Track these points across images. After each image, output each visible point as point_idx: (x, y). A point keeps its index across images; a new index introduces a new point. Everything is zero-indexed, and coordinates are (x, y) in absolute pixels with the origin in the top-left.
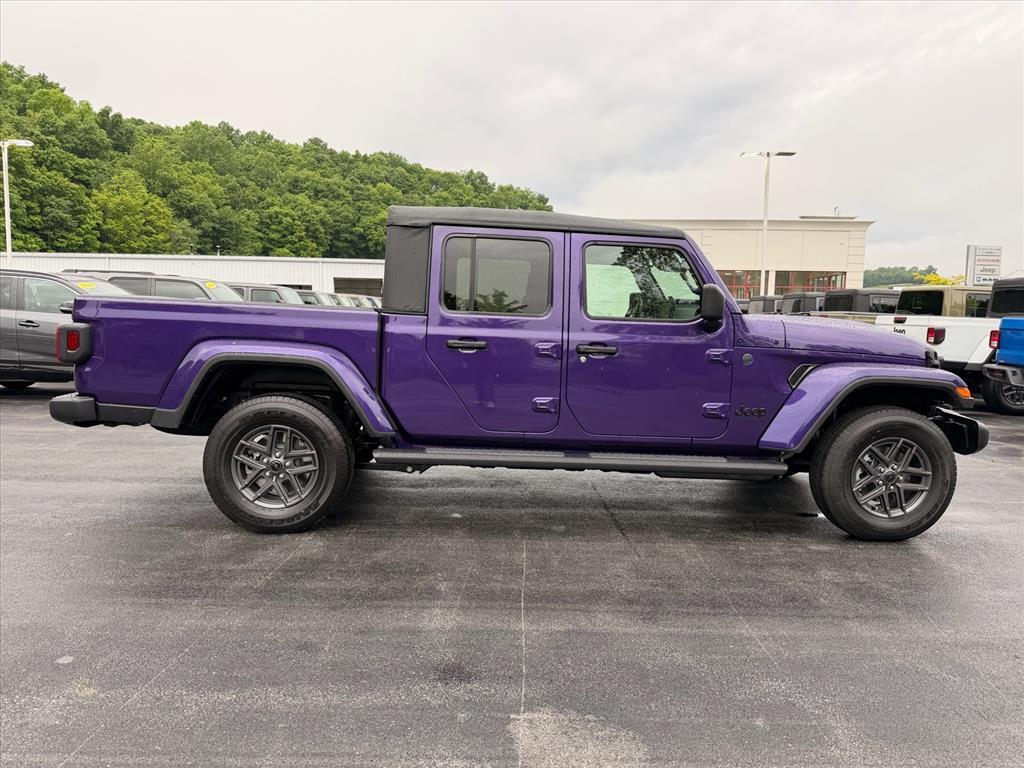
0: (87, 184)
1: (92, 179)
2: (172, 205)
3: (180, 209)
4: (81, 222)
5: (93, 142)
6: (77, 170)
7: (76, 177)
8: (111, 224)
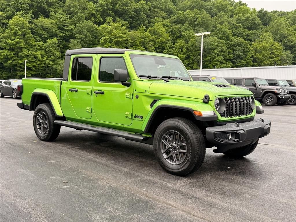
0: (251, 40)
1: (252, 38)
2: (284, 45)
3: (287, 46)
4: (246, 55)
5: (254, 24)
6: (248, 35)
7: (247, 38)
8: (258, 55)
